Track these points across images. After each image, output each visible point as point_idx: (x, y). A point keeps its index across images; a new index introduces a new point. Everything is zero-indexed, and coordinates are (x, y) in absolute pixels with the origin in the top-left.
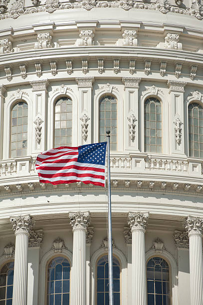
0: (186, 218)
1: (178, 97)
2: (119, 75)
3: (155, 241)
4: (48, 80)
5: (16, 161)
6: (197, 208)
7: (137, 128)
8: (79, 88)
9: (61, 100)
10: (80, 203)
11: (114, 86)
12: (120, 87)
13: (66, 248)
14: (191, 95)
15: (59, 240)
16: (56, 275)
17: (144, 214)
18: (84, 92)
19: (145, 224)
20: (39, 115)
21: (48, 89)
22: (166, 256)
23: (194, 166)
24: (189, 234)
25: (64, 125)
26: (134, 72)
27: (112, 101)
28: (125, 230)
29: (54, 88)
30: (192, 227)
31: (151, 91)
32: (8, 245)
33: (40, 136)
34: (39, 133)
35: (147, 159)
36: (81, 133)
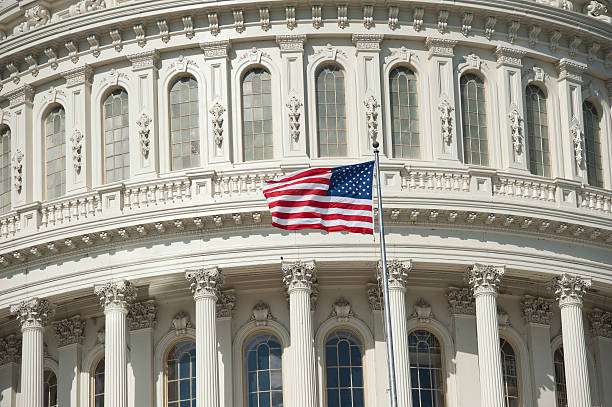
0: (471, 268)
1: (443, 64)
2: (347, 31)
3: (418, 305)
4: (230, 40)
5: (190, 179)
6: (487, 251)
7: (379, 118)
8: (282, 52)
9: (252, 74)
10: (299, 247)
11: (340, 48)
12: (350, 50)
13: (274, 319)
14: (464, 61)
15: (262, 305)
16: (260, 361)
17: (404, 263)
18: (292, 60)
19: (404, 278)
20: (217, 100)
21: (231, 55)
22: (435, 327)
23: (480, 182)
24: (476, 292)
25: (260, 114)
26: (372, 25)
27: (335, 74)
28: (369, 288)
29: (240, 53)
30: (480, 282)
31: (399, 55)
32: (179, 314)
33: (221, 134)
34: (220, 129)
35: (403, 172)
36: (289, 128)
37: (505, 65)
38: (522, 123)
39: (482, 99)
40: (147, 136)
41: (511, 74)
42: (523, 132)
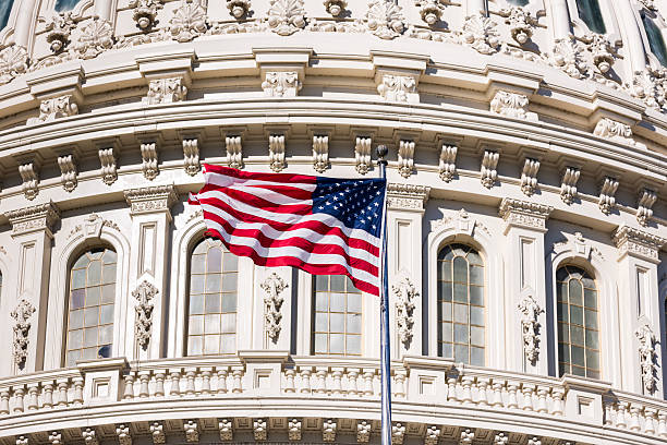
1: (529, 242)
4: (175, 187)
5: (84, 371)
7: (418, 314)
9: (209, 241)
14: (564, 240)
20: (146, 277)
21: (174, 208)
23: (582, 402)
26: (411, 171)
31: (456, 224)
33: (147, 329)
34: (146, 321)
35: (451, 374)
36: (262, 320)
37: (630, 254)
38: (658, 347)
39: (591, 307)
40: (25, 334)
41: (640, 270)
42: (659, 360)
